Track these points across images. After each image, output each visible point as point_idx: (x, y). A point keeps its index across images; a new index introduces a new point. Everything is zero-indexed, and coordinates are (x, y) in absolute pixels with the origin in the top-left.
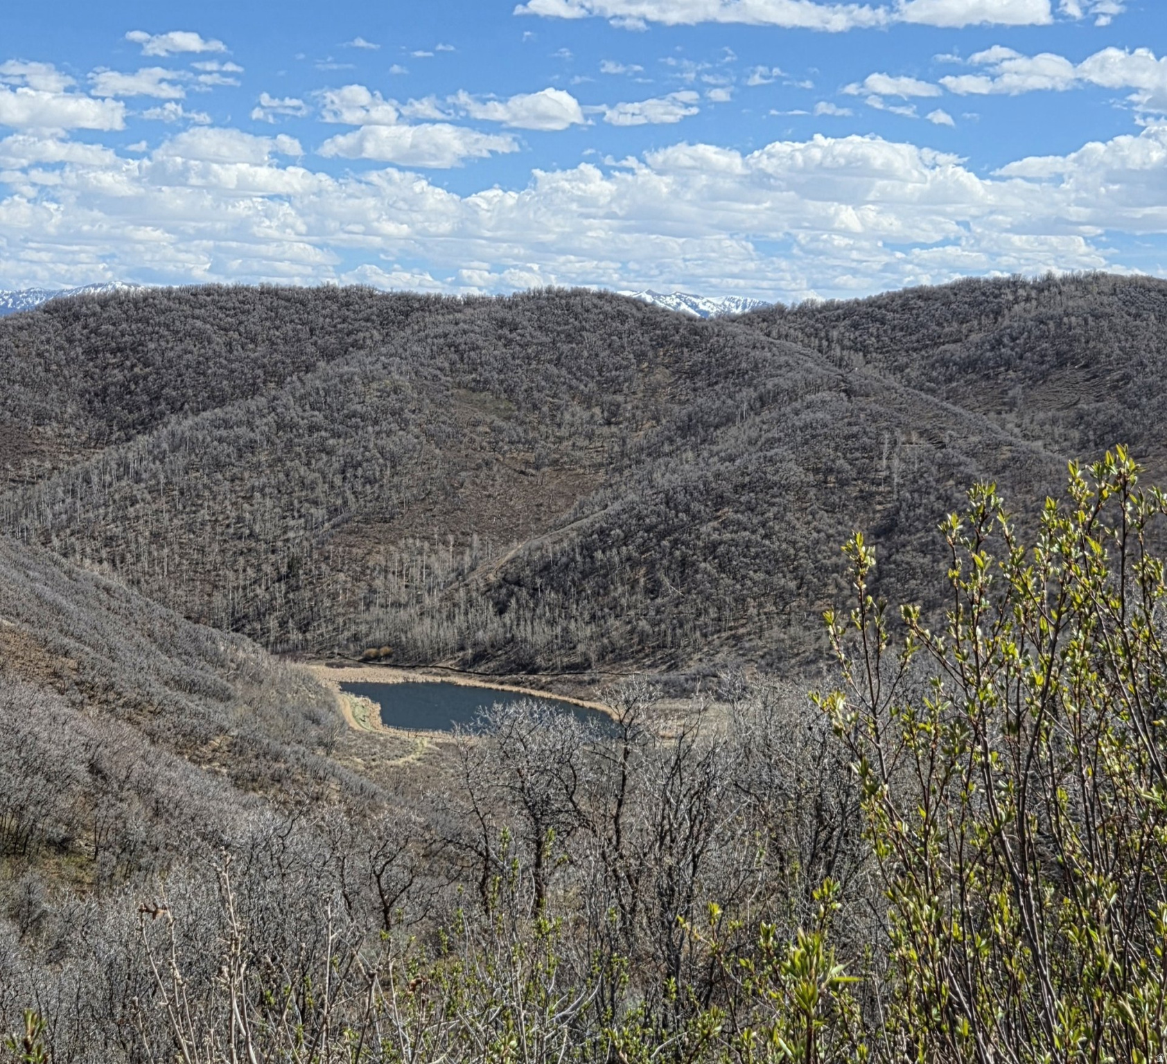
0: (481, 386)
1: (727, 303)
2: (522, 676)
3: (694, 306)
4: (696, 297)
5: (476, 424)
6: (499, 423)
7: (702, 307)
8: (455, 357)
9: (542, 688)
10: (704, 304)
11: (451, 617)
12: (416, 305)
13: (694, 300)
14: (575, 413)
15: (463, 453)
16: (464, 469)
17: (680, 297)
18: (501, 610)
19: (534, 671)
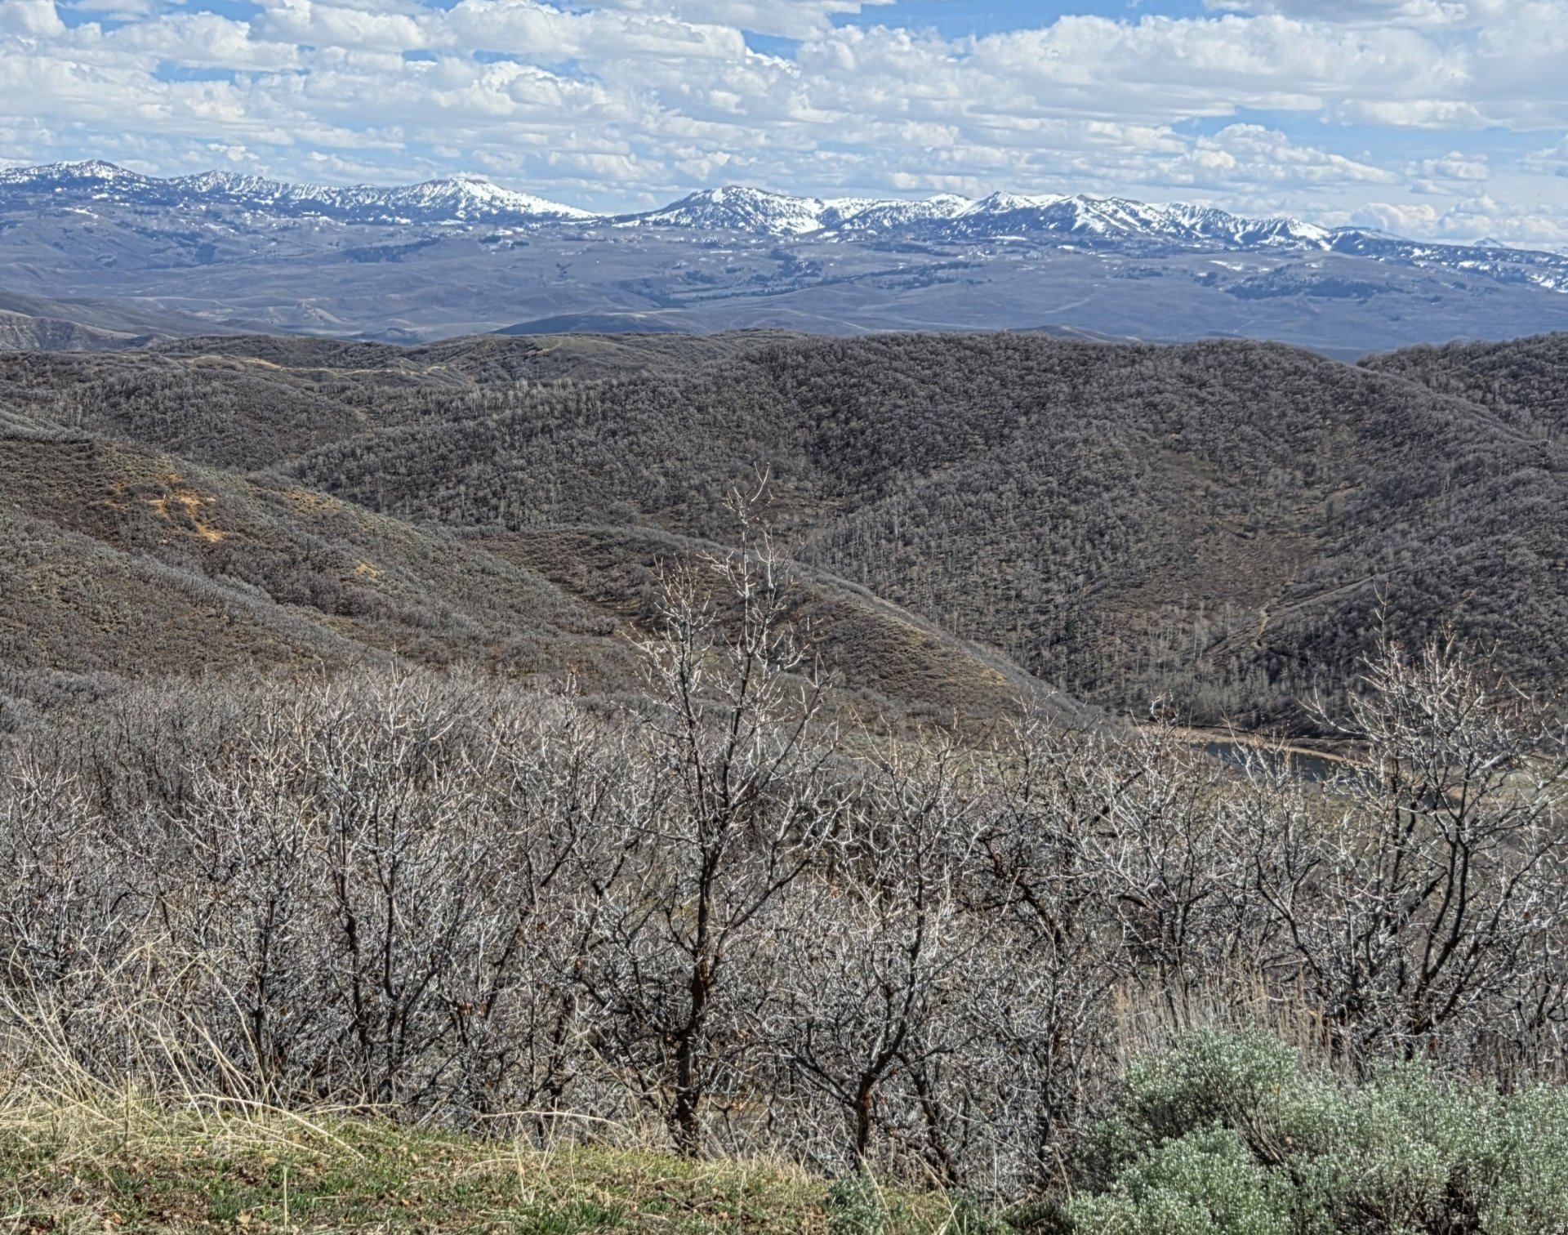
0: (1183, 447)
1: (1172, 210)
2: (1305, 739)
3: (1134, 214)
4: (1136, 203)
5: (1192, 488)
6: (1214, 488)
7: (1142, 215)
8: (1157, 418)
9: (1328, 752)
10: (1145, 211)
11: (1227, 682)
12: (1093, 354)
13: (1133, 206)
14: (1279, 476)
15: (1188, 518)
16: (1195, 535)
17: (1116, 203)
18: (1274, 677)
19: (1318, 736)
